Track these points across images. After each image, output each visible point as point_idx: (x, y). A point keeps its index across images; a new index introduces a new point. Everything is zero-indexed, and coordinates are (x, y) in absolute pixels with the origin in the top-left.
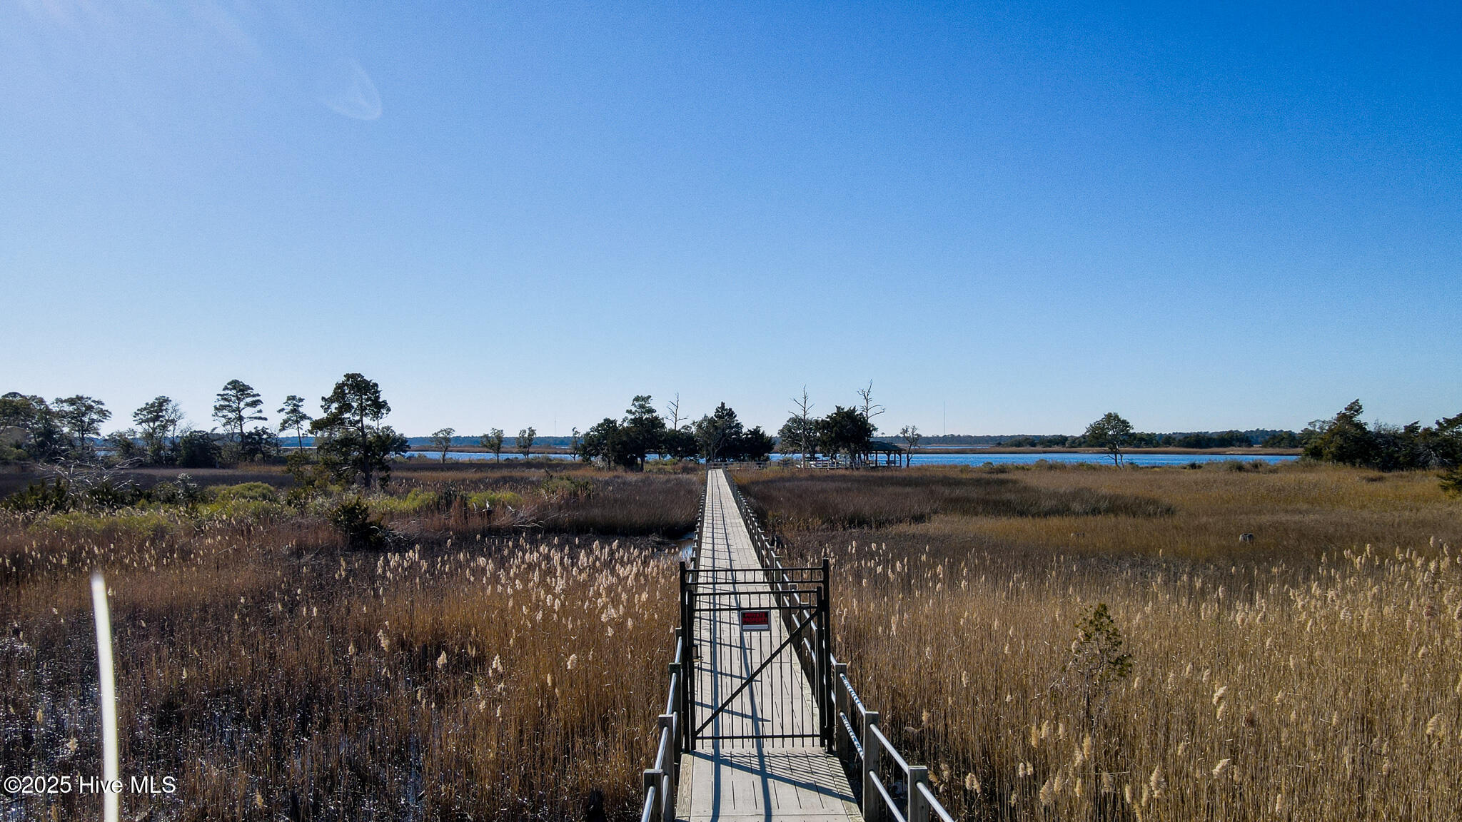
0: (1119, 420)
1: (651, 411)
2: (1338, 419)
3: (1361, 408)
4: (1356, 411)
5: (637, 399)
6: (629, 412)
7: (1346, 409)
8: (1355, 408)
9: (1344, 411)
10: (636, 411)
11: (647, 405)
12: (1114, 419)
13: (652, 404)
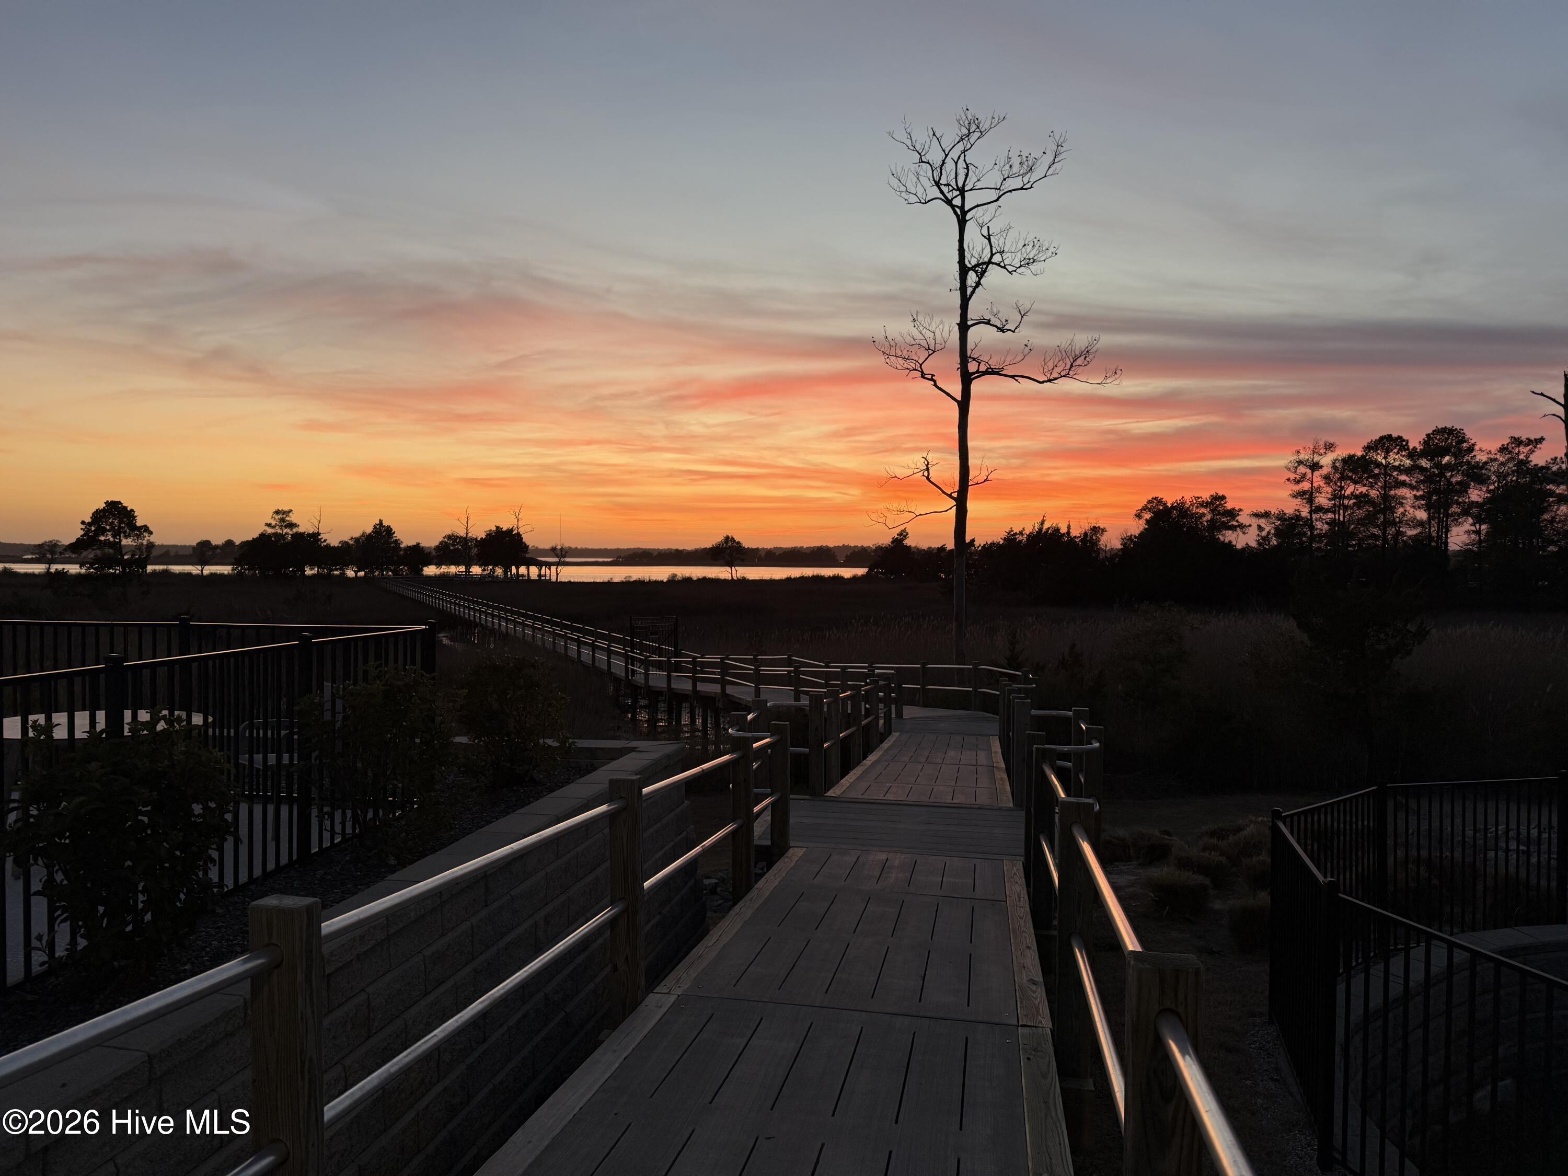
0: (735, 541)
1: (291, 525)
2: (892, 542)
3: (907, 534)
4: (905, 536)
5: (277, 512)
6: (269, 525)
7: (898, 535)
8: (903, 534)
9: (896, 536)
10: (276, 524)
11: (287, 519)
12: (731, 541)
13: (292, 518)
